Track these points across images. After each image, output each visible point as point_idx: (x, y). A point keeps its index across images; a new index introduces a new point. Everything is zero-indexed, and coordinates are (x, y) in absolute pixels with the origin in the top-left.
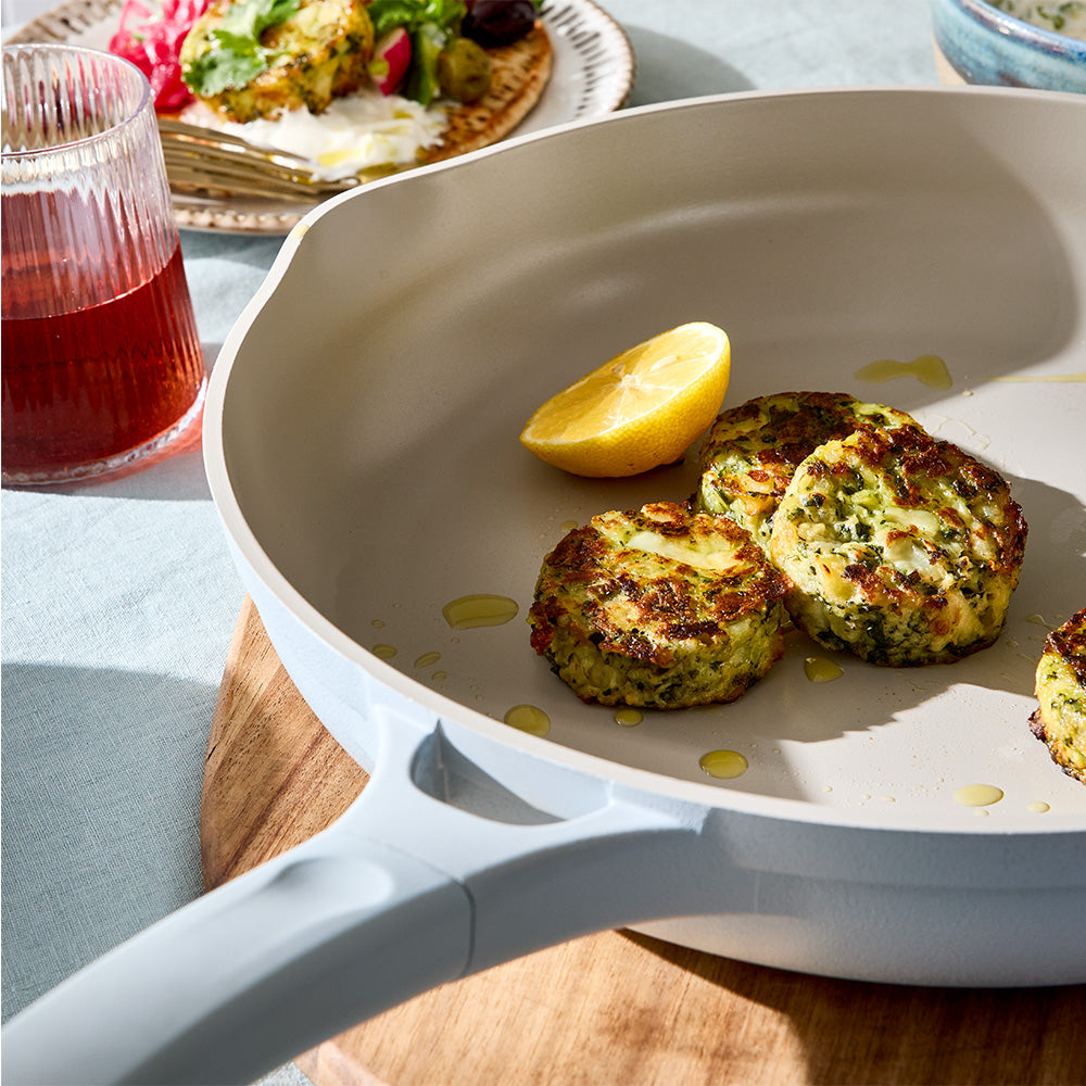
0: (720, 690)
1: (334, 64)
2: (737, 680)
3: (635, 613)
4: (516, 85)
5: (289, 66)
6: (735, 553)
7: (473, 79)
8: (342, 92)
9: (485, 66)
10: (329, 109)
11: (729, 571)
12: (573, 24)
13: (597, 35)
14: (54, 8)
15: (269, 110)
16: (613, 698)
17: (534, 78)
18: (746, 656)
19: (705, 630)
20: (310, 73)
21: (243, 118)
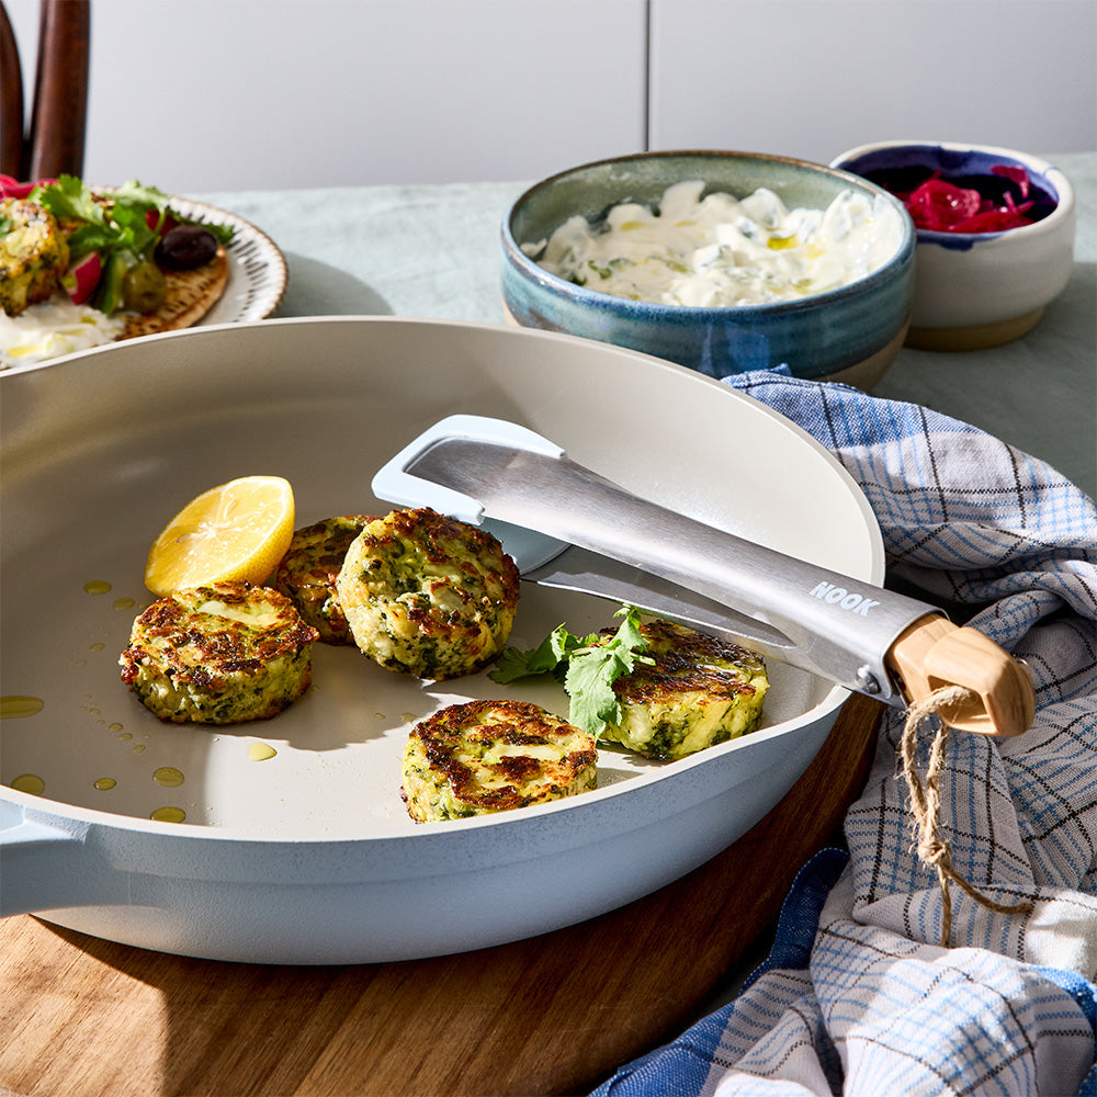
0: (259, 710)
1: (29, 277)
2: (273, 703)
3: (199, 655)
4: (189, 301)
6: (277, 614)
7: (148, 295)
8: (37, 299)
9: (160, 285)
10: (24, 313)
11: (271, 626)
12: (251, 255)
13: (265, 265)
16: (182, 717)
17: (205, 297)
18: (280, 686)
19: (246, 666)
20: (7, 283)
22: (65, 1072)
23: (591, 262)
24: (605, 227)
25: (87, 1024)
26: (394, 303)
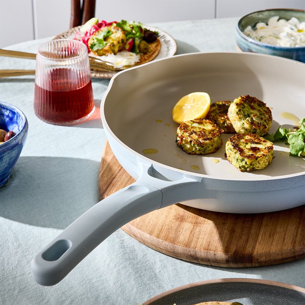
0: (212, 151)
1: (119, 45)
2: (215, 149)
3: (197, 137)
4: (154, 50)
5: (110, 45)
6: (212, 126)
7: (146, 49)
8: (120, 51)
9: (148, 46)
10: (117, 54)
11: (212, 129)
12: (165, 38)
13: (169, 41)
14: (61, 33)
15: (106, 54)
16: (194, 153)
17: (157, 49)
18: (217, 144)
19: (210, 139)
20: (114, 47)
21: (100, 55)
22: (197, 242)
23: (256, 38)
24: (255, 29)
25: (197, 230)
26: (200, 49)
